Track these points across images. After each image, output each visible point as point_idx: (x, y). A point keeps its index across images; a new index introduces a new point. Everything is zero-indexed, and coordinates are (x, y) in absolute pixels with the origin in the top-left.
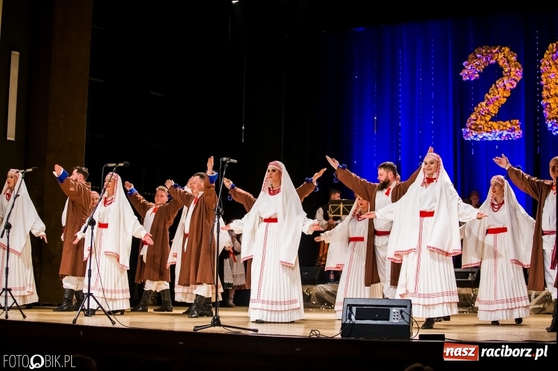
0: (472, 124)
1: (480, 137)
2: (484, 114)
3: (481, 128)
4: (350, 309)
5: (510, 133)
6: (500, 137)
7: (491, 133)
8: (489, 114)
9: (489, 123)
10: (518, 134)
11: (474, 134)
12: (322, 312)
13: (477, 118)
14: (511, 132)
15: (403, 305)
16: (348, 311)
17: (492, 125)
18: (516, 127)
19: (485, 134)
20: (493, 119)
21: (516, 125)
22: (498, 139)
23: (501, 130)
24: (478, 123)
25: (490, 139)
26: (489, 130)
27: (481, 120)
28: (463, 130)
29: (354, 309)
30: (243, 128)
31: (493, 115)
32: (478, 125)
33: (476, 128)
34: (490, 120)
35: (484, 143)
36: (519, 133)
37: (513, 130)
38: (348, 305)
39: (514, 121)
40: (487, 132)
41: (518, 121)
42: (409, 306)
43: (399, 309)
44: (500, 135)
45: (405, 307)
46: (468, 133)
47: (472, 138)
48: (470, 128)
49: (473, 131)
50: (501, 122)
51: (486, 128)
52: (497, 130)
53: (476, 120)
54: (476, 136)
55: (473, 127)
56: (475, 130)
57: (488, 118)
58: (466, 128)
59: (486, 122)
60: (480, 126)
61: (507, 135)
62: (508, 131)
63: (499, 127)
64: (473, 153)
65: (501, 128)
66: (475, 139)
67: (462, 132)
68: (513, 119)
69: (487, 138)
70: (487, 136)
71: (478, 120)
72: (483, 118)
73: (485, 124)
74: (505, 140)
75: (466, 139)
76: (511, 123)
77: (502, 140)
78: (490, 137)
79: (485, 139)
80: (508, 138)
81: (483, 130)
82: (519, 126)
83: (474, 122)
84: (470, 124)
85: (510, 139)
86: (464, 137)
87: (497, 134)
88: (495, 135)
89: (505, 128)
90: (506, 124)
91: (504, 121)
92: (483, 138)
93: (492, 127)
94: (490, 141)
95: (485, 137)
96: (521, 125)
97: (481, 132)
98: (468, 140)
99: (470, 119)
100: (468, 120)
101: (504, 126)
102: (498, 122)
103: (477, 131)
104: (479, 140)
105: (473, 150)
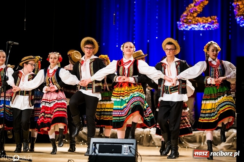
0: (184, 19)
1: (190, 28)
2: (192, 12)
3: (190, 22)
4: (95, 145)
5: (210, 25)
6: (203, 28)
7: (197, 25)
8: (196, 12)
9: (197, 18)
10: (215, 25)
11: (186, 26)
12: (80, 146)
16: (94, 147)
18: (214, 21)
21: (215, 19)
22: (202, 29)
23: (204, 23)
24: (188, 18)
25: (196, 29)
26: (196, 23)
27: (191, 16)
28: (178, 23)
29: (98, 146)
30: (25, 20)
31: (199, 13)
32: (188, 19)
33: (187, 21)
34: (197, 16)
35: (192, 32)
36: (217, 25)
37: (212, 23)
38: (94, 143)
39: (213, 17)
41: (216, 17)
42: (135, 144)
43: (128, 146)
44: (203, 27)
45: (133, 144)
46: (181, 25)
47: (184, 28)
48: (183, 22)
49: (185, 24)
50: (204, 18)
51: (194, 22)
52: (201, 23)
53: (187, 16)
54: (187, 27)
55: (185, 21)
56: (186, 23)
57: (195, 15)
58: (180, 21)
59: (194, 17)
60: (190, 20)
61: (208, 27)
63: (203, 21)
64: (184, 39)
65: (204, 22)
66: (186, 29)
67: (177, 24)
68: (213, 16)
69: (194, 28)
70: (194, 27)
71: (188, 16)
72: (192, 15)
73: (193, 19)
74: (206, 30)
75: (180, 29)
76: (211, 18)
77: (205, 30)
78: (196, 27)
79: (193, 29)
80: (209, 29)
81: (191, 23)
82: (216, 20)
83: (186, 17)
84: (183, 19)
85: (210, 29)
86: (178, 28)
87: (201, 26)
88: (200, 26)
89: (207, 21)
90: (208, 19)
91: (206, 17)
92: (191, 29)
93: (198, 21)
94: (196, 31)
95: (193, 28)
96: (218, 20)
97: (191, 24)
98: (181, 30)
99: (183, 15)
100: (182, 16)
101: (206, 20)
102: (202, 18)
103: (188, 24)
104: (188, 30)
105: (184, 36)
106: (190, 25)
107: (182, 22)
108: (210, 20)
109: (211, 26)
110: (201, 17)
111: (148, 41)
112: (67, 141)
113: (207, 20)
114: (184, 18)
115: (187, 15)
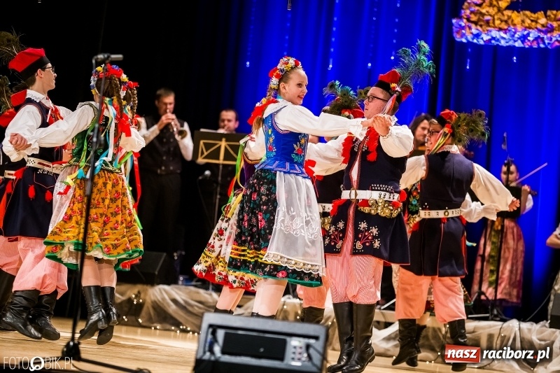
0: (472, 12)
1: (486, 38)
3: (488, 22)
4: (214, 333)
5: (542, 35)
6: (523, 42)
7: (506, 31)
9: (508, 13)
10: (557, 37)
11: (474, 31)
13: (483, 1)
14: (545, 33)
15: (312, 333)
16: (210, 337)
17: (509, 17)
18: (555, 24)
19: (495, 33)
20: (513, 6)
21: (557, 20)
22: (518, 44)
23: (526, 29)
24: (484, 11)
25: (503, 43)
26: (505, 26)
27: (491, 5)
28: (454, 21)
29: (221, 334)
32: (483, 15)
33: (479, 20)
34: (508, 8)
35: (493, 51)
37: (549, 30)
38: (211, 326)
39: (552, 13)
40: (500, 29)
41: (559, 15)
42: (322, 338)
43: (303, 342)
44: (524, 38)
46: (463, 28)
47: (470, 37)
48: (468, 19)
49: (473, 26)
50: (527, 13)
51: (497, 22)
52: (519, 28)
53: (480, 5)
54: (477, 36)
55: (474, 18)
56: (476, 23)
57: (504, 3)
58: (460, 18)
59: (500, 10)
60: (487, 18)
61: (537, 39)
62: (540, 31)
63: (523, 21)
64: (468, 67)
65: (527, 25)
66: (475, 41)
67: (452, 24)
68: (552, 9)
69: (498, 40)
70: (498, 37)
72: (495, 3)
73: (497, 13)
74: (531, 47)
75: (458, 40)
76: (546, 16)
77: (527, 46)
78: (504, 39)
79: (493, 42)
80: (538, 44)
81: (491, 24)
83: (477, 8)
84: (468, 12)
85: (542, 45)
86: (455, 35)
87: (517, 35)
88: (513, 36)
89: (534, 24)
90: (538, 18)
91: (534, 12)
92: (490, 40)
93: (510, 22)
94: (502, 47)
95: (493, 38)
97: (489, 29)
98: (462, 42)
99: (469, 1)
100: (466, 4)
101: (532, 21)
102: (521, 13)
103: (481, 26)
104: (482, 42)
105: (469, 60)
106: (489, 31)
107: (465, 20)
108: (543, 21)
109: (545, 37)
110: (519, 12)
111: (370, 65)
112: (126, 320)
113: (535, 21)
114: (472, 9)
115: (480, 2)
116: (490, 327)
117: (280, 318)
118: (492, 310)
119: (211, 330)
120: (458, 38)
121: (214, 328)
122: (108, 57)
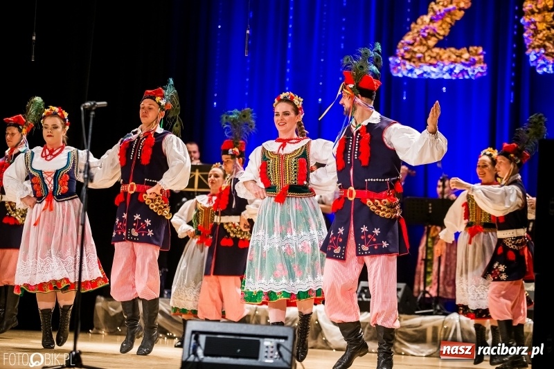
0: (405, 51)
1: (418, 72)
2: (426, 35)
3: (419, 59)
4: (197, 339)
5: (466, 68)
6: (450, 74)
7: (435, 66)
8: (434, 35)
9: (436, 50)
10: (479, 69)
11: (408, 67)
13: (415, 40)
14: (469, 66)
15: (282, 334)
16: (193, 341)
17: (438, 54)
18: (477, 58)
19: (426, 68)
20: (440, 44)
21: (478, 55)
22: (447, 76)
23: (452, 63)
24: (416, 49)
25: (433, 76)
26: (435, 62)
27: (421, 44)
28: (391, 59)
29: (202, 339)
30: (34, 38)
31: (441, 38)
32: (415, 53)
33: (412, 57)
34: (436, 46)
35: (423, 81)
36: (482, 68)
37: (473, 63)
38: (193, 332)
39: (473, 49)
40: (431, 65)
41: (480, 50)
42: (291, 337)
43: (274, 342)
44: (451, 71)
45: (285, 338)
46: (399, 65)
47: (405, 73)
48: (403, 57)
49: (407, 63)
50: (453, 49)
51: (428, 59)
52: (446, 62)
53: (412, 45)
54: (411, 71)
55: (407, 56)
56: (409, 60)
57: (432, 42)
58: (396, 56)
59: (429, 48)
60: (419, 55)
61: (462, 72)
62: (464, 64)
63: (449, 57)
64: (405, 98)
65: (453, 60)
66: (410, 75)
67: (389, 62)
68: (473, 45)
69: (429, 74)
70: (429, 71)
71: (416, 44)
72: (424, 42)
73: (426, 51)
74: (457, 78)
76: (469, 52)
77: (454, 78)
78: (434, 72)
79: (425, 75)
80: (463, 76)
81: (422, 60)
82: (482, 57)
83: (409, 47)
84: (402, 51)
85: (467, 77)
86: (392, 71)
87: (445, 69)
88: (441, 70)
89: (458, 59)
90: (462, 54)
91: (458, 48)
92: (422, 74)
93: (438, 57)
94: (433, 79)
95: (425, 72)
96: (485, 56)
97: (421, 64)
98: (398, 77)
99: (402, 41)
100: (400, 44)
101: (457, 56)
102: (448, 50)
103: (414, 62)
104: (415, 76)
105: (405, 92)
106: (420, 66)
107: (400, 58)
108: (466, 56)
109: (469, 69)
110: (445, 49)
111: (320, 100)
112: (120, 330)
113: (460, 56)
114: (406, 49)
115: (412, 42)
116: (435, 320)
117: (253, 322)
118: (435, 306)
119: (194, 336)
120: (395, 74)
121: (196, 334)
122: (95, 104)
